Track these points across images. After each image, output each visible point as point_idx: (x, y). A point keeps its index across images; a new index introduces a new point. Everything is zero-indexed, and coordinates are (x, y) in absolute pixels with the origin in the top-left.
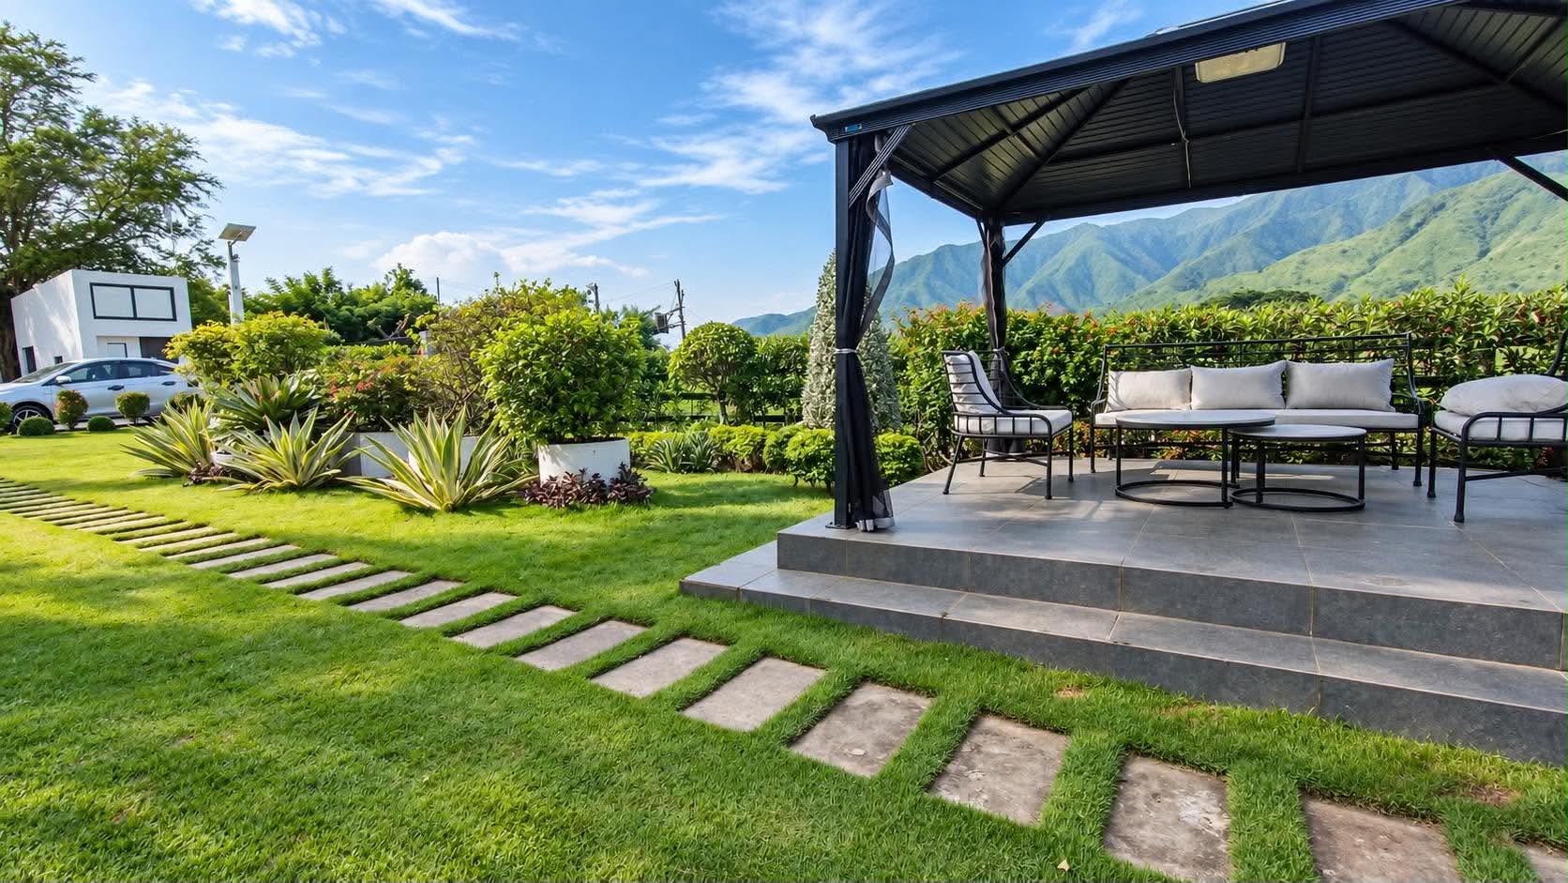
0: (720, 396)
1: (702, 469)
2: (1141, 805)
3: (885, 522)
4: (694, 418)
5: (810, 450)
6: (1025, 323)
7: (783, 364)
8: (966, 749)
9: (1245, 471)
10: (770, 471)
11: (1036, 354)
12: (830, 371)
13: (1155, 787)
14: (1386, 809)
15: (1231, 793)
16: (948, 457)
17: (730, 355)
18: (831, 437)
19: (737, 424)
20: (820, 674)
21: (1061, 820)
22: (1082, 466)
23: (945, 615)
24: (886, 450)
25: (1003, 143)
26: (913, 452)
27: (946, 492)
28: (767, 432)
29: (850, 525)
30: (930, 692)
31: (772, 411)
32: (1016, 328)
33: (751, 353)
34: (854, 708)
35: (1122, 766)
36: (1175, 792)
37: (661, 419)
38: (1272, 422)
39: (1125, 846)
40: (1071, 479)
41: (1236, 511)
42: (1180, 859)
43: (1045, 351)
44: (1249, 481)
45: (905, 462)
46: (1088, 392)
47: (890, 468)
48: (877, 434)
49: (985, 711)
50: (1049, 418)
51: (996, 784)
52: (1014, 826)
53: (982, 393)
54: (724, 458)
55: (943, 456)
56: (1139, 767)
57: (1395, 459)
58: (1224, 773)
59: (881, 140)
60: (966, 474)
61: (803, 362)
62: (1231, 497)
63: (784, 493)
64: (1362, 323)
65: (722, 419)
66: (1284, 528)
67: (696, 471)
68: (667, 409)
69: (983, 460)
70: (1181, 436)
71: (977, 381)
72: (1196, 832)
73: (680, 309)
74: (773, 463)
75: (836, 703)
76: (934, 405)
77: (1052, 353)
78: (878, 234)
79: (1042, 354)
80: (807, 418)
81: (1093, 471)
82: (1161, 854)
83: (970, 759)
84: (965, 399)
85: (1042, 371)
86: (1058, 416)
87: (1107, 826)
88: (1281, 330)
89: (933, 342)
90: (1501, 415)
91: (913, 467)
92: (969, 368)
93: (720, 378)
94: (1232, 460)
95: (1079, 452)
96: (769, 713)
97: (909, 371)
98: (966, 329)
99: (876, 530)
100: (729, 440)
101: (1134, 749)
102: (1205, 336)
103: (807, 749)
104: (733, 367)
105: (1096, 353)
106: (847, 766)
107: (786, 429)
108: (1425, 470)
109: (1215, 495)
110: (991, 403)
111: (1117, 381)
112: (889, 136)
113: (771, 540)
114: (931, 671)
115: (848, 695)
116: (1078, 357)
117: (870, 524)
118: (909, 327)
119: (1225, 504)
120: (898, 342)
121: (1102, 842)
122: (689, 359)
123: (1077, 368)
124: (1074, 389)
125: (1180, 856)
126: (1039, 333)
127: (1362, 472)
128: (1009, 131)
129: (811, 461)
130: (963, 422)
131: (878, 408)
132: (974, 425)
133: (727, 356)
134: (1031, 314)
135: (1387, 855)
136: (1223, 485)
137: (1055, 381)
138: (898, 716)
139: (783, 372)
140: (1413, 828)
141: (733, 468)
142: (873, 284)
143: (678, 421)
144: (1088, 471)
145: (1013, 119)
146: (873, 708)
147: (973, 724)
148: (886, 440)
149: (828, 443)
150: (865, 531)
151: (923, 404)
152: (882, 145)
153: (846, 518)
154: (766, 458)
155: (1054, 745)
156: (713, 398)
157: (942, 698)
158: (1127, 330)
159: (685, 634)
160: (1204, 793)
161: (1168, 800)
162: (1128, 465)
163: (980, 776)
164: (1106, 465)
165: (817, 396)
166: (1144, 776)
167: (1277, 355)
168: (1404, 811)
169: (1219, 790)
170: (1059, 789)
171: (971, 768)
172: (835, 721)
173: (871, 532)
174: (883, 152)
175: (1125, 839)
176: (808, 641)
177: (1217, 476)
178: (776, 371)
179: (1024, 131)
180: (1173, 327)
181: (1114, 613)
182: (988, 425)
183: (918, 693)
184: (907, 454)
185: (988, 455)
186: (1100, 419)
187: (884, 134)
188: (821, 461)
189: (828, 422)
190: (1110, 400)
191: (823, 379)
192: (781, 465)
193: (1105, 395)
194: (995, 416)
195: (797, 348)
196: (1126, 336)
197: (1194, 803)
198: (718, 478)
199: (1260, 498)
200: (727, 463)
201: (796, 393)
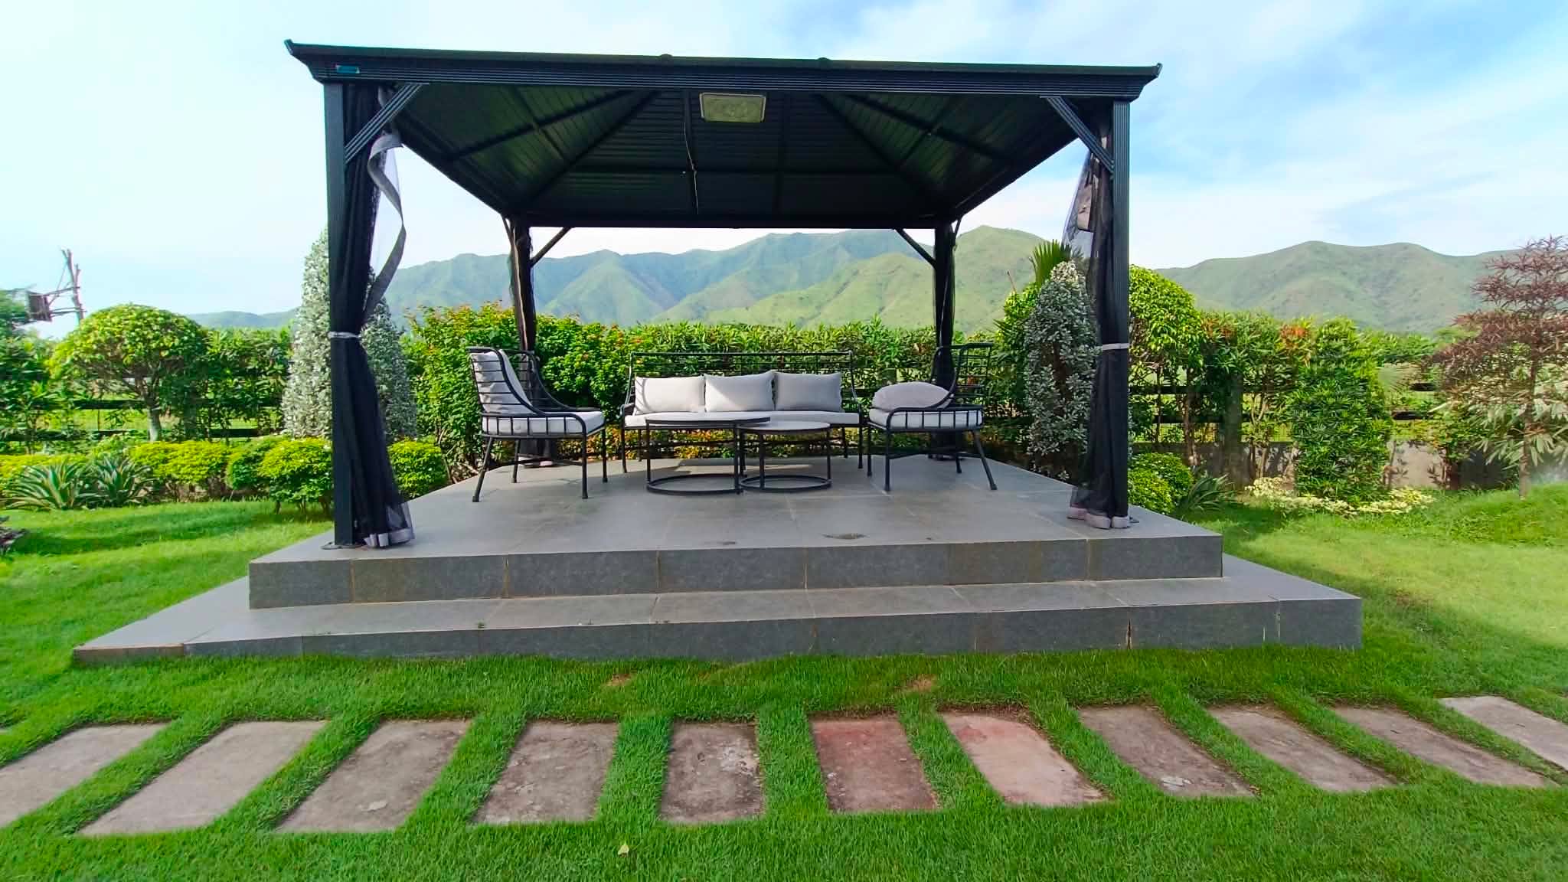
0: (149, 402)
1: (120, 501)
2: (688, 768)
3: (404, 534)
4: (100, 435)
5: (298, 463)
6: (554, 329)
7: (253, 364)
8: (513, 763)
9: (749, 464)
10: (237, 498)
11: (566, 361)
12: (323, 370)
13: (699, 747)
14: (863, 714)
15: (759, 735)
16: (475, 468)
17: (165, 348)
18: (328, 448)
19: (180, 440)
20: (319, 726)
21: (618, 805)
22: (615, 467)
23: (481, 625)
24: (402, 460)
25: (528, 136)
26: (435, 463)
27: (476, 499)
28: (230, 449)
29: (358, 541)
30: (467, 713)
31: (238, 423)
32: (545, 334)
33: (203, 349)
34: (369, 756)
35: (670, 739)
36: (716, 747)
37: (35, 437)
38: (768, 419)
39: (677, 810)
40: (605, 479)
41: (747, 497)
42: (724, 805)
43: (576, 357)
44: (755, 472)
45: (426, 472)
46: (618, 397)
47: (407, 480)
48: (391, 442)
49: (531, 719)
50: (584, 419)
51: (548, 791)
52: (571, 827)
53: (513, 392)
54: (157, 484)
55: (471, 468)
56: (684, 734)
57: (846, 450)
58: (752, 719)
59: (385, 91)
60: (498, 479)
61: (286, 363)
62: (741, 483)
63: (257, 521)
64: (820, 345)
65: (154, 435)
66: (779, 506)
67: (108, 505)
68: (48, 422)
69: (516, 463)
70: (698, 435)
71: (507, 381)
72: (734, 776)
73: (76, 288)
74: (240, 485)
75: (344, 756)
76: (459, 412)
77: (583, 359)
78: (384, 203)
79: (572, 359)
80: (290, 427)
81: (626, 471)
82: (707, 807)
83: (520, 773)
84: (493, 399)
85: (573, 377)
86: (592, 417)
87: (661, 798)
88: (768, 347)
89: (455, 345)
90: (907, 410)
91: (436, 476)
92: (498, 366)
93: (148, 380)
94: (740, 455)
95: (611, 455)
96: (239, 794)
97: (428, 377)
98: (493, 332)
99: (391, 544)
100: (165, 461)
101: (678, 720)
102: (714, 349)
103: (302, 824)
104: (170, 364)
105: (623, 361)
106: (361, 828)
107: (259, 441)
108: (865, 457)
109: (730, 485)
110: (523, 403)
111: (643, 386)
112: (395, 91)
113: (240, 575)
114: (467, 692)
115: (359, 743)
116: (608, 363)
117: (383, 539)
118: (426, 326)
119: (738, 491)
120: (412, 341)
121: (658, 812)
122: (87, 351)
123: (606, 375)
124: (604, 395)
125: (723, 802)
126: (569, 340)
127: (829, 459)
128: (534, 125)
129: (299, 478)
130: (493, 422)
131: (392, 412)
132: (505, 426)
133: (159, 349)
134: (559, 321)
135: (865, 748)
136: (735, 476)
137: (585, 388)
138: (428, 749)
139: (255, 374)
140: (880, 722)
141: (175, 497)
142: (378, 262)
143: (72, 438)
144: (621, 471)
145: (540, 115)
146: (397, 749)
147: (521, 734)
148: (402, 449)
149: (326, 454)
150: (378, 547)
151: (445, 411)
152: (387, 99)
153: (351, 535)
154: (229, 482)
155: (605, 736)
156: (139, 406)
157: (482, 717)
158: (650, 340)
159: (86, 723)
160: (738, 741)
161: (711, 756)
162: (657, 464)
163: (531, 788)
164: (636, 466)
165: (305, 399)
166: (689, 742)
167: (766, 368)
168: (875, 712)
169: (750, 736)
170: (612, 775)
171: (520, 783)
172: (345, 776)
173: (384, 548)
174: (390, 107)
175: (677, 804)
176: (297, 689)
177: (730, 469)
178: (244, 373)
179: (549, 129)
180: (688, 340)
181: (654, 596)
182: (520, 425)
183: (453, 718)
184: (427, 464)
185: (520, 459)
186: (630, 421)
187: (390, 87)
188: (314, 477)
189: (323, 428)
190: (637, 403)
191: (315, 380)
192: (252, 486)
193: (633, 399)
194: (528, 416)
195: (274, 344)
196: (649, 346)
197: (731, 752)
198: (150, 510)
199: (762, 484)
200: (162, 490)
201: (275, 400)
